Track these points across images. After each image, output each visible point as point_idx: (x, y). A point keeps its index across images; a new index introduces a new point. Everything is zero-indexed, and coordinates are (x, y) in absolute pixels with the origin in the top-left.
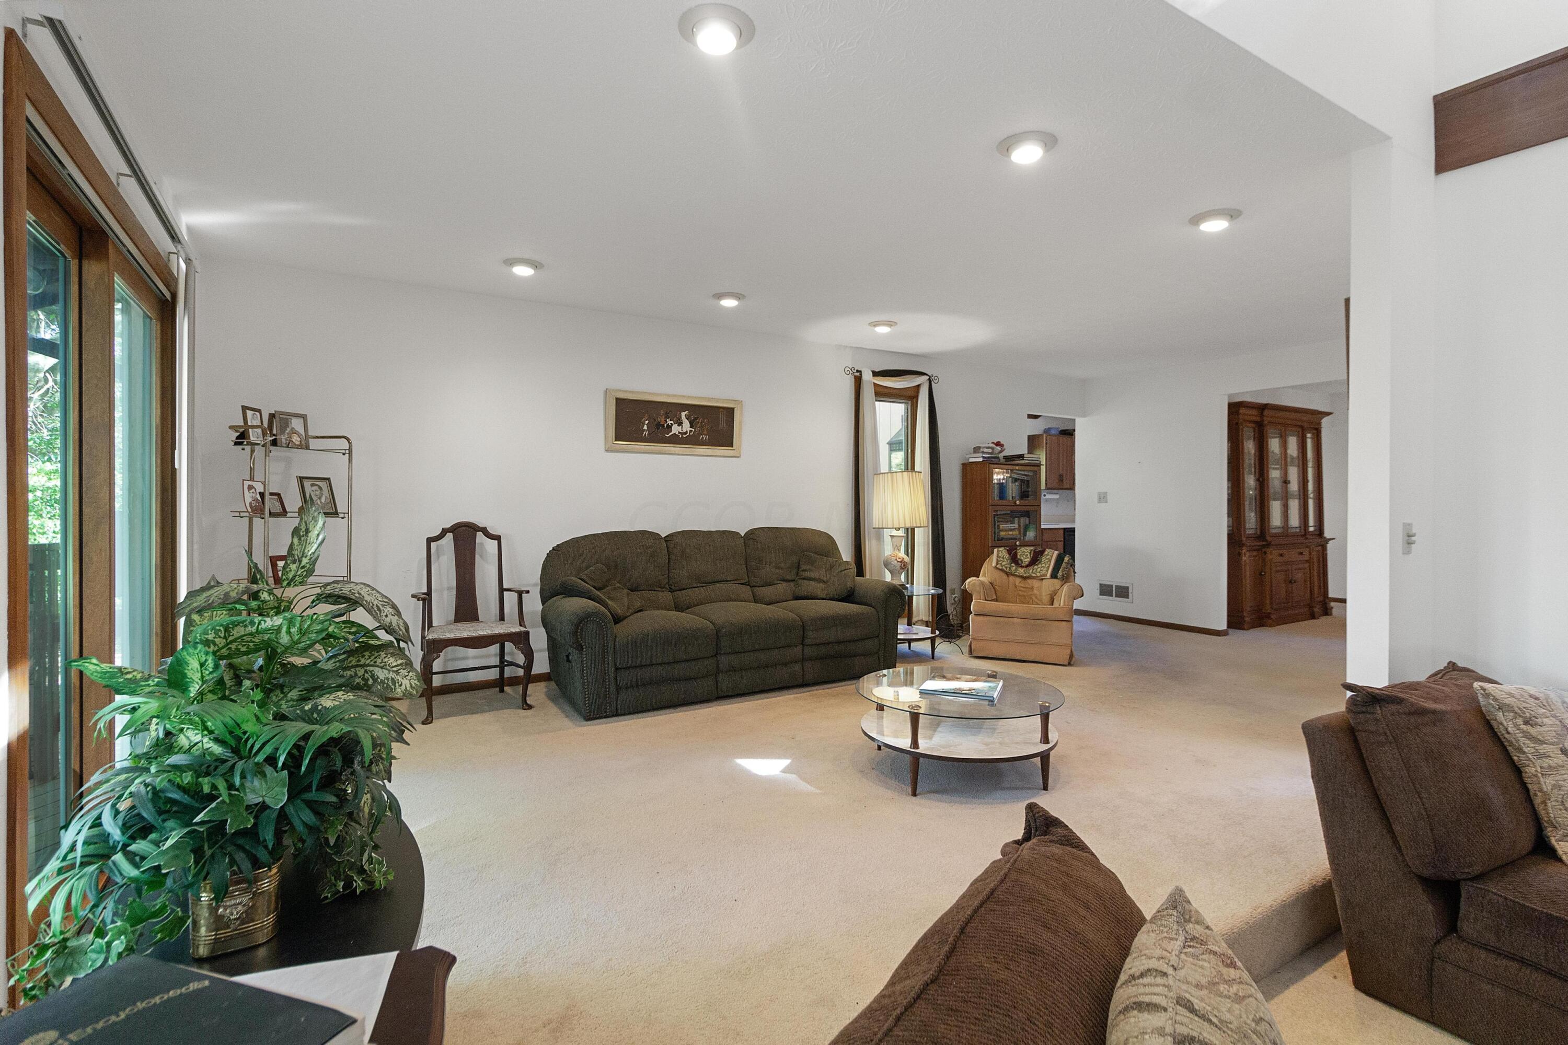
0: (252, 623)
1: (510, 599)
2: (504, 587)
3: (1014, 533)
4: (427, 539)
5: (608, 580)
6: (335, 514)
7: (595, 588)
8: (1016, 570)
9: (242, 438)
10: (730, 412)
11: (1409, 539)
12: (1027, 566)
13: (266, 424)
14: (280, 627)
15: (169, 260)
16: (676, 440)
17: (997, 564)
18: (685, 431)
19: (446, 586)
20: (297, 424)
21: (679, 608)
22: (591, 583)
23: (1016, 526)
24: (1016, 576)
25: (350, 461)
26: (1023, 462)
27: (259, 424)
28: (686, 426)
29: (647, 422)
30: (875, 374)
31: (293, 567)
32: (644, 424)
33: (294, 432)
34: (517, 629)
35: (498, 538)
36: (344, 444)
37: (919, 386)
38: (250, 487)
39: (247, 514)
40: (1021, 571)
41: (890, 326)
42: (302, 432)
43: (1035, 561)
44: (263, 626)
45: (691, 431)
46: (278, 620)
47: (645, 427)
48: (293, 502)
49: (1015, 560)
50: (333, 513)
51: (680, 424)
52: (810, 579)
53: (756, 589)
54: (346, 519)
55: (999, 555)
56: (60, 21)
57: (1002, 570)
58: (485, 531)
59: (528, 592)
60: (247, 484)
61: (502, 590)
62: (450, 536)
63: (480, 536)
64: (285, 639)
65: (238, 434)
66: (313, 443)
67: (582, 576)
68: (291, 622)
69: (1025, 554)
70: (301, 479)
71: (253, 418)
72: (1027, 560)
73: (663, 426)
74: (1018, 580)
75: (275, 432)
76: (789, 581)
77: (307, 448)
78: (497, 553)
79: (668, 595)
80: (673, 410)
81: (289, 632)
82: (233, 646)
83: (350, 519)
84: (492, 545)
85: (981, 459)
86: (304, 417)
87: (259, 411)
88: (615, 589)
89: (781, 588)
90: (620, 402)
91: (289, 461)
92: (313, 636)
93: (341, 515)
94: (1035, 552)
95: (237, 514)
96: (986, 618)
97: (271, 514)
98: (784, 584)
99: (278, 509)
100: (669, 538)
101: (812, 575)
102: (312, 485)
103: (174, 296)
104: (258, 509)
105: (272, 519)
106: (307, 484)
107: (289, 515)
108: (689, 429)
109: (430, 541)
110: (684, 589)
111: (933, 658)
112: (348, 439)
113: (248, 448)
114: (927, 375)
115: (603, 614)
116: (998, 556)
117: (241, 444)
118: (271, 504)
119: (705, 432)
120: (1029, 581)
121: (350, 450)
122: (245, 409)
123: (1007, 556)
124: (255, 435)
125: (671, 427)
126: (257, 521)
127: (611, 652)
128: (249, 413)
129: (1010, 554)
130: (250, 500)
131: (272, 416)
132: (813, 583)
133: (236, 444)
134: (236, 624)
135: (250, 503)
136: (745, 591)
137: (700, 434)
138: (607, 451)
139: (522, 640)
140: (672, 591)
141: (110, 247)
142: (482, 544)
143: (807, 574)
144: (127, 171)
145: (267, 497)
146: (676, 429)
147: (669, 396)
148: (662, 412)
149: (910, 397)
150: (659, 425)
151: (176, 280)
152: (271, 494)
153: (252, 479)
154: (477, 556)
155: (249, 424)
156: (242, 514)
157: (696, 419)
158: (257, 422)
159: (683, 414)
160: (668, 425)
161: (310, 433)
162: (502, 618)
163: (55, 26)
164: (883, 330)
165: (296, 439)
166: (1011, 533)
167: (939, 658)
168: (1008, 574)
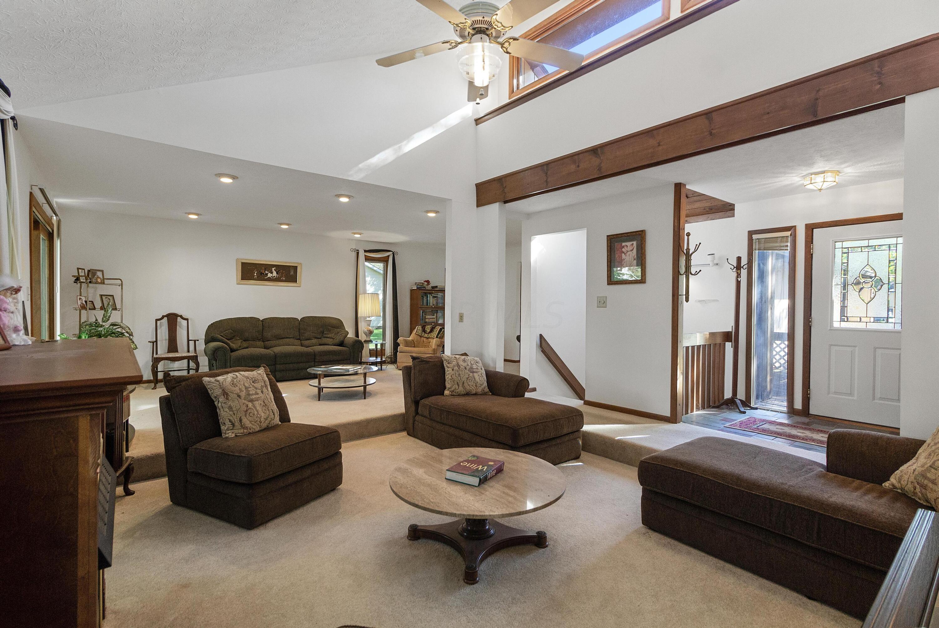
0: (96, 329)
1: (191, 343)
2: (190, 339)
3: (433, 320)
4: (156, 319)
5: (234, 336)
6: (116, 309)
7: (226, 339)
8: (424, 335)
9: (77, 280)
10: (295, 268)
11: (461, 318)
12: (429, 333)
13: (86, 275)
14: (102, 330)
15: (51, 218)
16: (269, 280)
17: (416, 332)
18: (274, 276)
19: (164, 338)
20: (99, 274)
21: (266, 348)
22: (225, 337)
23: (435, 317)
24: (424, 337)
25: (122, 289)
26: (437, 289)
27: (84, 275)
28: (275, 274)
29: (256, 272)
30: (365, 251)
31: (105, 318)
32: (255, 273)
33: (98, 277)
34: (193, 354)
35: (187, 320)
36: (119, 282)
37: (389, 256)
38: (80, 299)
39: (79, 309)
40: (426, 335)
41: (360, 235)
42: (101, 277)
43: (431, 331)
44: (98, 330)
45: (277, 276)
46: (102, 329)
47: (255, 274)
48: (98, 304)
49: (424, 331)
50: (115, 309)
51: (272, 273)
52: (327, 337)
53: (302, 341)
54: (120, 312)
55: (419, 328)
56: (43, 189)
57: (418, 335)
58: (181, 317)
59: (198, 340)
60: (79, 297)
61: (188, 340)
62: (166, 318)
63: (179, 319)
64: (103, 333)
65: (76, 278)
66: (106, 282)
67: (222, 334)
68: (104, 329)
69: (428, 328)
70: (101, 296)
71: (81, 272)
72: (428, 331)
73: (264, 274)
74: (425, 339)
75: (90, 277)
76: (319, 338)
77: (104, 283)
78: (187, 325)
79: (262, 343)
80: (269, 267)
81: (104, 331)
82: (91, 334)
83: (122, 311)
84: (184, 323)
85: (416, 288)
86: (102, 271)
87: (84, 269)
88: (236, 340)
89: (314, 341)
90: (243, 264)
91: (96, 289)
92: (109, 332)
93: (119, 310)
94: (432, 327)
95: (75, 309)
96: (404, 354)
97: (90, 309)
98: (316, 340)
99: (92, 307)
100: (263, 321)
101: (328, 336)
102: (106, 298)
103: (53, 231)
104: (83, 307)
105: (89, 311)
106: (104, 297)
107: (96, 309)
108: (276, 275)
109: (157, 320)
110: (269, 341)
111: (381, 370)
112: (121, 280)
113: (79, 284)
114: (392, 251)
115: (226, 348)
116: (417, 329)
117: (76, 282)
118: (89, 305)
119: (284, 276)
120: (429, 339)
121: (122, 284)
122: (78, 269)
123: (421, 329)
124: (82, 279)
125: (267, 274)
126: (83, 312)
127: (229, 361)
128: (80, 271)
129: (422, 328)
130: (80, 303)
131: (89, 271)
132: (328, 339)
133: (75, 282)
134: (92, 329)
135: (80, 305)
136: (298, 342)
137: (281, 277)
138: (237, 284)
139: (195, 358)
140: (263, 342)
141: (40, 226)
142: (180, 322)
143: (326, 336)
144: (46, 202)
145: (88, 302)
146: (270, 275)
147: (266, 261)
148: (263, 268)
149: (385, 260)
150: (262, 273)
151: (53, 225)
152: (90, 301)
153: (80, 295)
154: (178, 327)
155: (80, 275)
156: (77, 309)
157: (279, 271)
158: (83, 274)
159: (273, 269)
160: (266, 273)
161: (105, 278)
162: (188, 351)
163: (42, 190)
164: (357, 236)
165: (99, 280)
166: (431, 320)
167: (384, 370)
168: (421, 337)
